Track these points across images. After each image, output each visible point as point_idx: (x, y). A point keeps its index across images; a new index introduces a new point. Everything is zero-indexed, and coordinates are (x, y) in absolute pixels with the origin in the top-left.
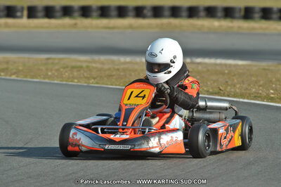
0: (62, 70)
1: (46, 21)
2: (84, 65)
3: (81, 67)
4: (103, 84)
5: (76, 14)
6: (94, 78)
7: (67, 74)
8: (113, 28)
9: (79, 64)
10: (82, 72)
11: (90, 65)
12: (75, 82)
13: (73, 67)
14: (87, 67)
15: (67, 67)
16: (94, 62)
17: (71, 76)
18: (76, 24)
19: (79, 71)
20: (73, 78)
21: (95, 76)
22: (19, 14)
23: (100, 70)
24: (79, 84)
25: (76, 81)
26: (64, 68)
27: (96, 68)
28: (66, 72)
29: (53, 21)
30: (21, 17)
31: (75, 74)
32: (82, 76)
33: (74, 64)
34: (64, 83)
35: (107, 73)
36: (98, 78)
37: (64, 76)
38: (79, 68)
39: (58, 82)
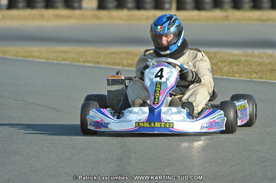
0: (220, 64)
1: (196, 13)
2: (243, 59)
3: (240, 61)
4: (267, 79)
5: (227, 6)
6: (256, 73)
7: (226, 68)
8: (267, 20)
9: (237, 58)
10: (242, 65)
11: (249, 58)
12: (237, 77)
13: (231, 62)
14: (246, 61)
15: (225, 61)
16: (253, 56)
17: (231, 70)
18: (227, 17)
19: (239, 65)
20: (234, 73)
21: (257, 71)
22: (167, 6)
23: (260, 64)
24: (241, 78)
25: (237, 75)
26: (222, 62)
27: (256, 62)
28: (225, 66)
29: (203, 13)
30: (170, 9)
31: (235, 68)
32: (242, 70)
33: (231, 58)
34: (226, 77)
35: (269, 67)
36: (260, 73)
37: (224, 70)
38: (238, 62)
39: (219, 77)
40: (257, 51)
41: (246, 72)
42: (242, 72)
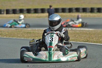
0: (23, 34)
1: (13, 15)
5: (25, 12)
6: (37, 37)
7: (26, 35)
8: (40, 17)
9: (30, 31)
10: (31, 34)
11: (34, 32)
13: (28, 33)
14: (33, 32)
15: (25, 33)
16: (35, 30)
17: (28, 36)
18: (25, 16)
19: (30, 34)
20: (29, 37)
21: (37, 36)
22: (3, 12)
23: (38, 33)
25: (30, 38)
26: (24, 33)
27: (37, 33)
28: (25, 35)
29: (16, 15)
30: (4, 14)
31: (29, 35)
32: (32, 36)
33: (27, 31)
34: (26, 39)
36: (39, 37)
37: (25, 36)
38: (30, 33)
39: (23, 39)
40: (37, 29)
41: (34, 37)
42: (32, 37)
